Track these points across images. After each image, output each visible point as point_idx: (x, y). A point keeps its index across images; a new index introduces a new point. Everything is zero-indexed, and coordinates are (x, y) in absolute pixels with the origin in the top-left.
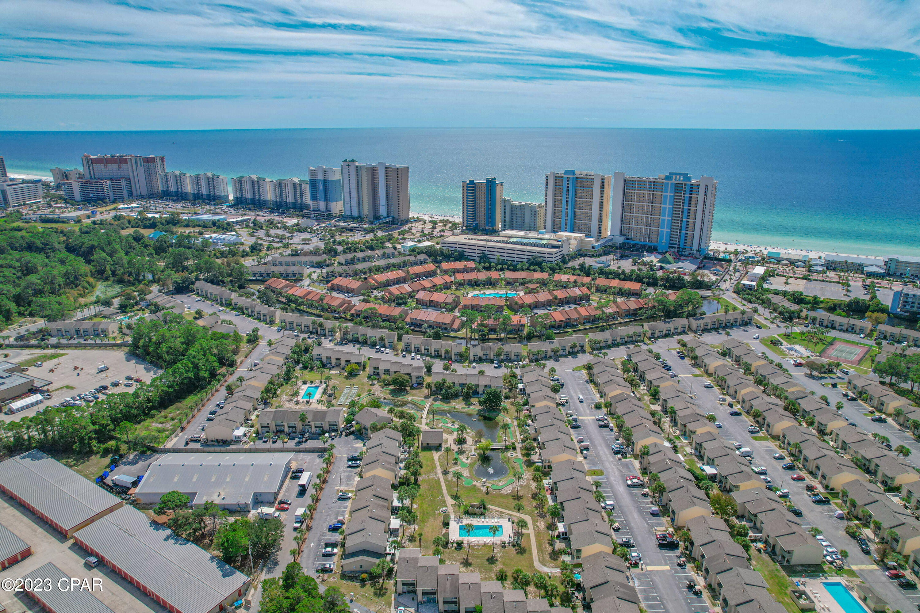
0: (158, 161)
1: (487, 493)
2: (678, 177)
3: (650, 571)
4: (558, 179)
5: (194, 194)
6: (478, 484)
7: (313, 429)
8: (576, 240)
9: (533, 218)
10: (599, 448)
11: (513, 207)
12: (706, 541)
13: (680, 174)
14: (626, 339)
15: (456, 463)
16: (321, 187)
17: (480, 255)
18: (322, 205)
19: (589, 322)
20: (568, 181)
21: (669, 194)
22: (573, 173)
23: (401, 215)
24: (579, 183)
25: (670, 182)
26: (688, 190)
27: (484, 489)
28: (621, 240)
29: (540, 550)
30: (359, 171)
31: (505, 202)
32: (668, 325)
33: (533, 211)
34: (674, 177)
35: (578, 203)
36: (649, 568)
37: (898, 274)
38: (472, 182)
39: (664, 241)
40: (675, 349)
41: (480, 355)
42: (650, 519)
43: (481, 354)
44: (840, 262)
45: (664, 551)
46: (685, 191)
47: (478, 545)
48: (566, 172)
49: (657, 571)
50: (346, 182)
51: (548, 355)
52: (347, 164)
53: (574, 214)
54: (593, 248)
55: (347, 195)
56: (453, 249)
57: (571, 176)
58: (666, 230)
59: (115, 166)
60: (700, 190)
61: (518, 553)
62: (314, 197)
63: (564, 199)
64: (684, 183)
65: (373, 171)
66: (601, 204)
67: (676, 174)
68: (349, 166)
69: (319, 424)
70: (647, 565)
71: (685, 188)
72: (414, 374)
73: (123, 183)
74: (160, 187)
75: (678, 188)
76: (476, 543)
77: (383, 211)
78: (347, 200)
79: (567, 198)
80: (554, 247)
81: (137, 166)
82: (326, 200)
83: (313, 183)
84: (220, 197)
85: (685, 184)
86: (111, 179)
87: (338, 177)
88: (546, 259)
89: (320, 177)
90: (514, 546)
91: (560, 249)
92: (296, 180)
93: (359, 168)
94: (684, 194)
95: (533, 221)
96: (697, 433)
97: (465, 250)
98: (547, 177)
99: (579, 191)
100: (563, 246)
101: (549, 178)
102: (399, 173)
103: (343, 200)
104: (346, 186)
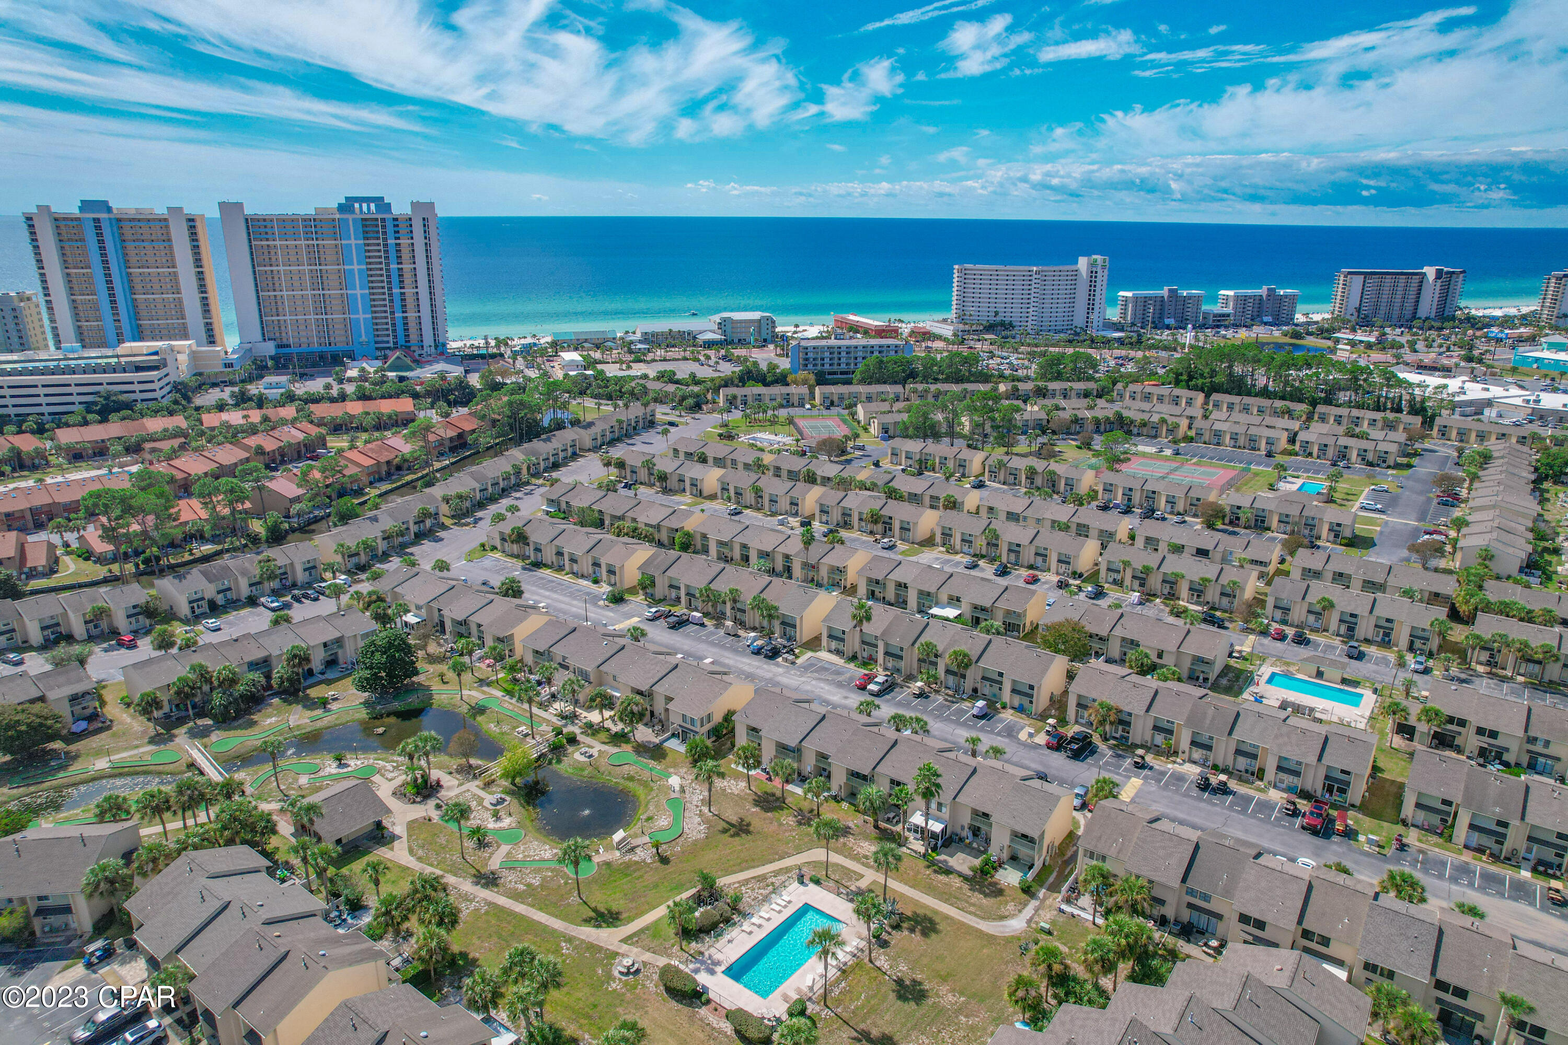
2: (365, 206)
4: (63, 224)
8: (180, 353)
13: (368, 200)
14: (502, 484)
15: (482, 844)
19: (381, 480)
20: (98, 228)
21: (354, 242)
22: (104, 206)
24: (129, 232)
25: (350, 217)
26: (390, 229)
28: (269, 348)
34: (357, 205)
35: (138, 279)
37: (736, 341)
39: (364, 338)
41: (208, 596)
42: (990, 727)
45: (1089, 762)
46: (385, 233)
48: (86, 205)
53: (135, 304)
54: (226, 364)
57: (103, 216)
58: (362, 316)
60: (414, 229)
61: (924, 935)
63: (99, 272)
64: (380, 216)
66: (201, 276)
67: (361, 200)
71: (384, 227)
72: (50, 696)
75: (369, 227)
79: (106, 269)
80: (141, 368)
85: (383, 220)
88: (140, 395)
90: (894, 927)
94: (385, 239)
98: (29, 219)
99: (132, 253)
100: (165, 366)
101: (36, 222)
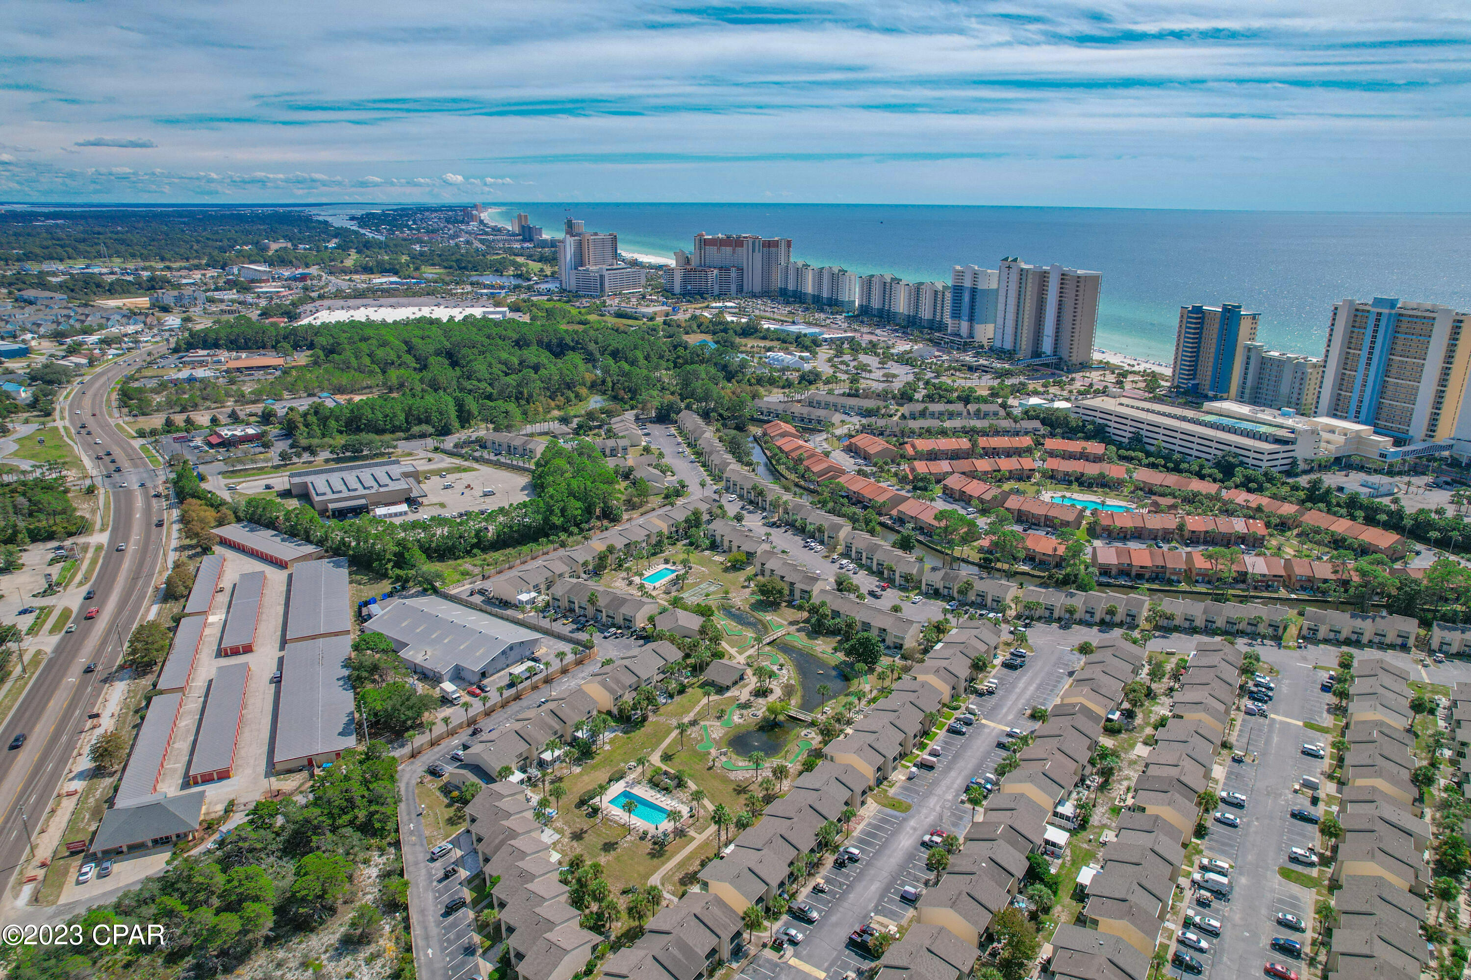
0: (783, 245)
1: (710, 768)
3: (790, 966)
4: (1358, 315)
5: (814, 296)
6: (714, 752)
8: (1345, 435)
9: (1297, 385)
10: (953, 774)
11: (1265, 363)
15: (719, 718)
16: (966, 298)
17: (1131, 435)
18: (964, 326)
20: (1378, 320)
22: (1392, 304)
23: (1074, 355)
24: (1404, 326)
27: (711, 762)
29: (681, 865)
30: (1024, 278)
31: (1249, 350)
32: (1358, 623)
33: (1300, 369)
35: (1395, 366)
36: (793, 962)
38: (1198, 310)
41: (937, 586)
42: (891, 900)
43: (940, 584)
45: (847, 952)
47: (616, 822)
48: (1378, 302)
49: (799, 971)
50: (1002, 293)
51: (1056, 615)
52: (1006, 264)
53: (1382, 384)
54: (1383, 456)
55: (1000, 314)
56: (1089, 418)
57: (1386, 311)
61: (649, 854)
62: (956, 314)
63: (1364, 354)
65: (1043, 277)
66: (1446, 372)
68: (1009, 267)
69: (611, 614)
70: (796, 955)
73: (733, 273)
74: (777, 282)
76: (617, 818)
77: (1047, 346)
78: (1000, 321)
79: (1370, 353)
80: (1278, 441)
81: (754, 251)
82: (971, 319)
83: (958, 290)
84: (842, 303)
86: (721, 268)
87: (994, 285)
88: (1250, 461)
89: (968, 283)
90: (655, 843)
91: (1290, 447)
92: (940, 287)
93: (1024, 273)
95: (1296, 391)
97: (1109, 423)
98: (1336, 309)
99: (1400, 342)
100: (1293, 443)
101: (1339, 312)
102: (1081, 285)
103: (995, 322)
104: (1001, 299)
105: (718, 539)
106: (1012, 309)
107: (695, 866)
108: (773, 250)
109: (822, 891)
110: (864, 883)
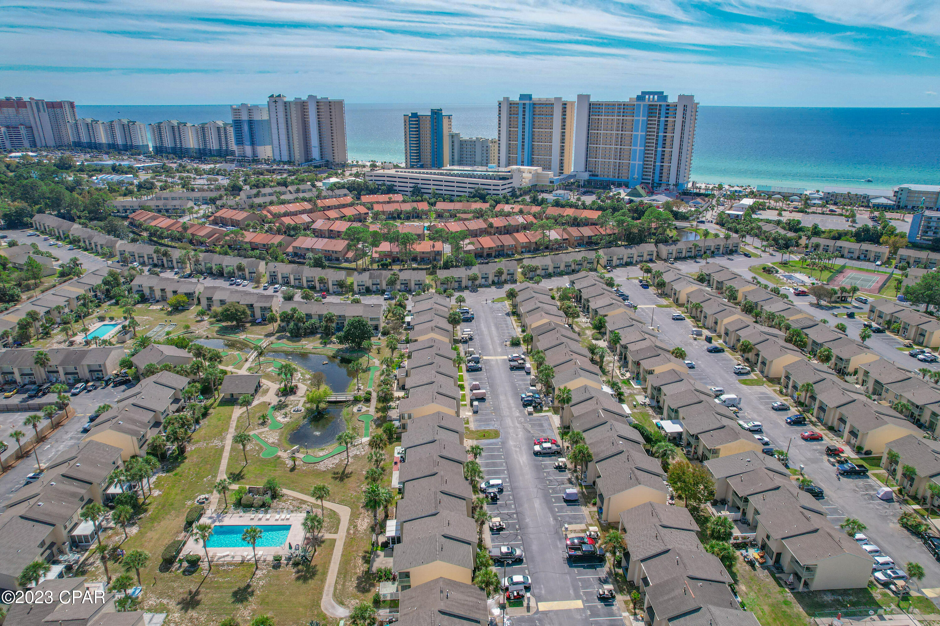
0: (67, 108)
1: (293, 469)
2: (651, 97)
3: (545, 613)
4: (512, 105)
5: (109, 144)
6: (285, 455)
7: (62, 377)
8: (530, 173)
9: (485, 155)
10: (502, 398)
11: (463, 143)
12: (653, 552)
13: (654, 93)
15: (264, 424)
16: (246, 128)
18: (248, 150)
19: (529, 252)
20: (524, 108)
21: (642, 118)
22: (529, 97)
23: (336, 157)
24: (537, 110)
25: (642, 103)
26: (663, 112)
27: (290, 463)
28: (586, 176)
29: (343, 572)
30: (288, 108)
31: (452, 136)
33: (485, 145)
34: (647, 97)
35: (536, 134)
36: (543, 606)
37: (910, 207)
38: (415, 115)
39: (636, 176)
40: (637, 278)
41: (367, 285)
42: (561, 509)
43: (369, 283)
44: (841, 195)
45: (576, 570)
46: (659, 114)
47: (230, 564)
48: (522, 97)
49: (557, 612)
50: (274, 121)
52: (274, 99)
53: (532, 147)
54: (552, 182)
55: (275, 137)
57: (527, 102)
58: (637, 163)
59: (12, 111)
60: (677, 112)
61: (298, 578)
62: (240, 141)
63: (520, 130)
64: (658, 103)
65: (302, 105)
66: (563, 135)
67: (649, 93)
68: (276, 102)
69: (71, 369)
70: (539, 599)
71: (660, 110)
72: (257, 305)
73: (23, 131)
74: (70, 137)
75: (652, 110)
76: (228, 559)
77: (315, 153)
78: (276, 142)
79: (524, 129)
80: (502, 178)
81: (39, 111)
82: (253, 144)
83: (237, 124)
84: (138, 147)
85: (660, 106)
86: (7, 126)
87: (265, 117)
89: (244, 117)
90: (296, 564)
91: (510, 182)
92: (220, 123)
93: (288, 105)
94: (659, 118)
95: (485, 158)
96: (656, 372)
97: (395, 184)
98: (500, 104)
99: (537, 120)
100: (511, 178)
101: (502, 106)
102: (332, 107)
103: (272, 143)
104: (274, 126)
105: (147, 292)
106: (283, 131)
107: (361, 567)
108: (58, 110)
109: (501, 529)
110: (526, 506)
